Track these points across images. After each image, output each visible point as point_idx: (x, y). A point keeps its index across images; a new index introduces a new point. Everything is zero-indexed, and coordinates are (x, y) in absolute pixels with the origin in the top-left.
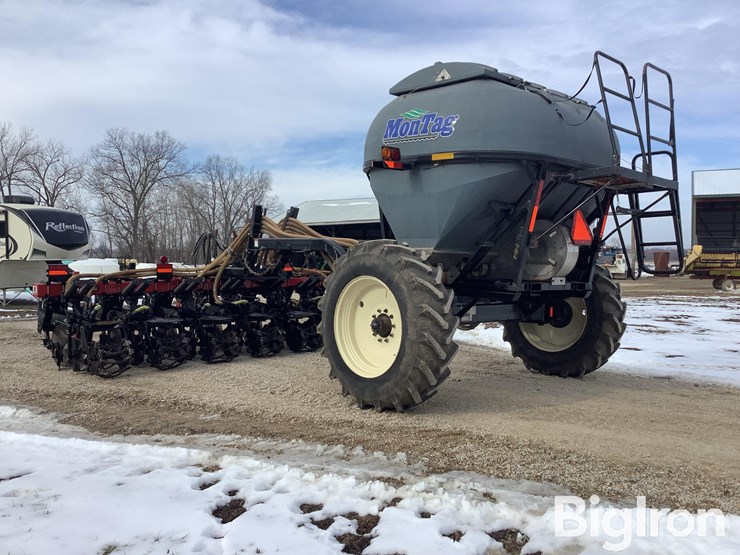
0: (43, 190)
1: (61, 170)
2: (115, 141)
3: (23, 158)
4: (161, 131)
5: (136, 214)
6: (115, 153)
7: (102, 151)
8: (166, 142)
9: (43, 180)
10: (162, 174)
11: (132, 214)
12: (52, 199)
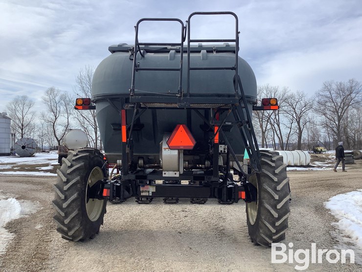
0: (294, 115)
1: (303, 104)
2: (327, 88)
3: (285, 100)
4: (351, 79)
5: (339, 123)
6: (328, 93)
7: (321, 93)
8: (354, 84)
9: (294, 109)
10: (352, 102)
11: (337, 123)
12: (299, 118)
